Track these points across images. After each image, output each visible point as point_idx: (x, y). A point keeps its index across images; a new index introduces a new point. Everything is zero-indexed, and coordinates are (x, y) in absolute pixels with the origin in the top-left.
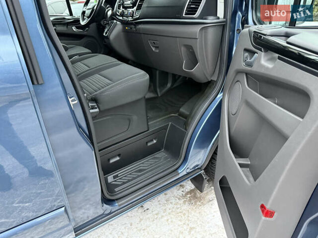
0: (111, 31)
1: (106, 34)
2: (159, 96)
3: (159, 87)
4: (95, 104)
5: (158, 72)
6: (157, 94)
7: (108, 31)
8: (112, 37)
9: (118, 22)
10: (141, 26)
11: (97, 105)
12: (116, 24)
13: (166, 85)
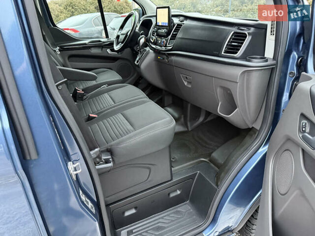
0: (142, 60)
1: (137, 62)
2: (190, 130)
3: (190, 121)
4: (110, 157)
5: (189, 106)
6: (188, 129)
7: (140, 59)
8: (143, 66)
9: (151, 51)
10: (174, 58)
11: (112, 158)
12: (148, 53)
13: (199, 119)
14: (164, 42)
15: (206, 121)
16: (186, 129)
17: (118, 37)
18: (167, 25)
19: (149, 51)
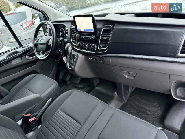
2: (126, 102)
10: (111, 59)
12: (78, 57)
13: (128, 91)
14: (94, 46)
15: (133, 90)
16: (124, 102)
17: (36, 45)
18: (93, 31)
19: (78, 55)
